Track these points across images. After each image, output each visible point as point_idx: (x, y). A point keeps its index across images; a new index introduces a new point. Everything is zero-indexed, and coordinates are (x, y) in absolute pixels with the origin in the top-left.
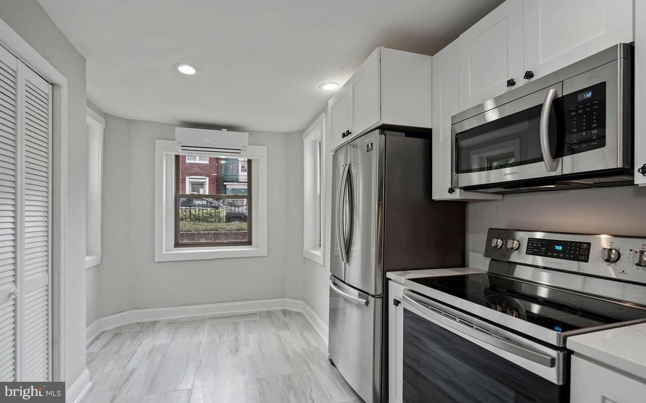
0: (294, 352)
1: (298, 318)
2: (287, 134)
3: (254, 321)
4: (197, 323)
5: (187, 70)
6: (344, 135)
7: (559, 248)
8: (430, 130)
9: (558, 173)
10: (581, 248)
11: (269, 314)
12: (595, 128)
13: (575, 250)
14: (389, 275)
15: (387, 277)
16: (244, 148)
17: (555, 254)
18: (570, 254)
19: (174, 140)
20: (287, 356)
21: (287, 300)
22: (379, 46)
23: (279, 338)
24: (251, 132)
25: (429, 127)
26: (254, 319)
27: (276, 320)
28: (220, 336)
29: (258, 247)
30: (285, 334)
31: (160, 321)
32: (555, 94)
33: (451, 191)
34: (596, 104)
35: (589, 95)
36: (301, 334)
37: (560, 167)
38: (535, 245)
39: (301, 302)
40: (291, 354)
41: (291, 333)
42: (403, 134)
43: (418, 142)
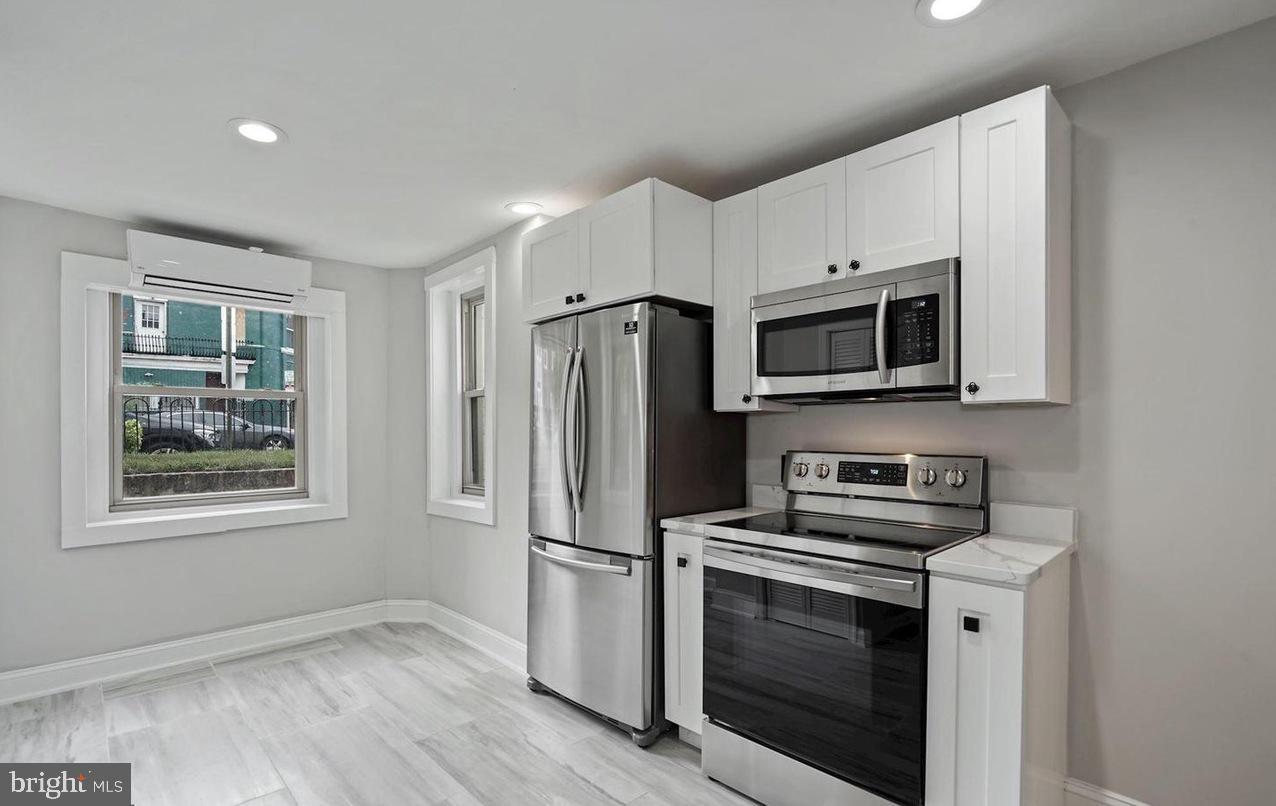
0: (454, 687)
1: (424, 633)
2: (389, 271)
3: (332, 652)
4: (197, 676)
5: (258, 132)
6: (569, 300)
7: (875, 472)
8: (712, 308)
9: (891, 385)
10: (898, 471)
11: (359, 636)
12: (928, 341)
13: (892, 474)
14: (664, 523)
15: (662, 526)
16: (301, 293)
17: (871, 480)
18: (887, 478)
19: (126, 259)
20: (446, 696)
21: (390, 602)
22: (652, 177)
23: (409, 671)
24: (317, 261)
25: (708, 303)
26: (332, 648)
27: (381, 644)
28: (275, 690)
29: (324, 500)
30: (415, 662)
31: (81, 690)
32: (889, 296)
33: (747, 399)
34: (929, 316)
35: (923, 304)
36: (447, 657)
37: (893, 378)
38: (847, 470)
39: (424, 603)
40: (451, 692)
41: (427, 660)
42: (677, 312)
43: (689, 323)
